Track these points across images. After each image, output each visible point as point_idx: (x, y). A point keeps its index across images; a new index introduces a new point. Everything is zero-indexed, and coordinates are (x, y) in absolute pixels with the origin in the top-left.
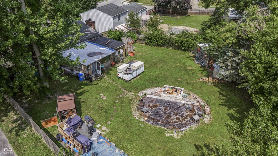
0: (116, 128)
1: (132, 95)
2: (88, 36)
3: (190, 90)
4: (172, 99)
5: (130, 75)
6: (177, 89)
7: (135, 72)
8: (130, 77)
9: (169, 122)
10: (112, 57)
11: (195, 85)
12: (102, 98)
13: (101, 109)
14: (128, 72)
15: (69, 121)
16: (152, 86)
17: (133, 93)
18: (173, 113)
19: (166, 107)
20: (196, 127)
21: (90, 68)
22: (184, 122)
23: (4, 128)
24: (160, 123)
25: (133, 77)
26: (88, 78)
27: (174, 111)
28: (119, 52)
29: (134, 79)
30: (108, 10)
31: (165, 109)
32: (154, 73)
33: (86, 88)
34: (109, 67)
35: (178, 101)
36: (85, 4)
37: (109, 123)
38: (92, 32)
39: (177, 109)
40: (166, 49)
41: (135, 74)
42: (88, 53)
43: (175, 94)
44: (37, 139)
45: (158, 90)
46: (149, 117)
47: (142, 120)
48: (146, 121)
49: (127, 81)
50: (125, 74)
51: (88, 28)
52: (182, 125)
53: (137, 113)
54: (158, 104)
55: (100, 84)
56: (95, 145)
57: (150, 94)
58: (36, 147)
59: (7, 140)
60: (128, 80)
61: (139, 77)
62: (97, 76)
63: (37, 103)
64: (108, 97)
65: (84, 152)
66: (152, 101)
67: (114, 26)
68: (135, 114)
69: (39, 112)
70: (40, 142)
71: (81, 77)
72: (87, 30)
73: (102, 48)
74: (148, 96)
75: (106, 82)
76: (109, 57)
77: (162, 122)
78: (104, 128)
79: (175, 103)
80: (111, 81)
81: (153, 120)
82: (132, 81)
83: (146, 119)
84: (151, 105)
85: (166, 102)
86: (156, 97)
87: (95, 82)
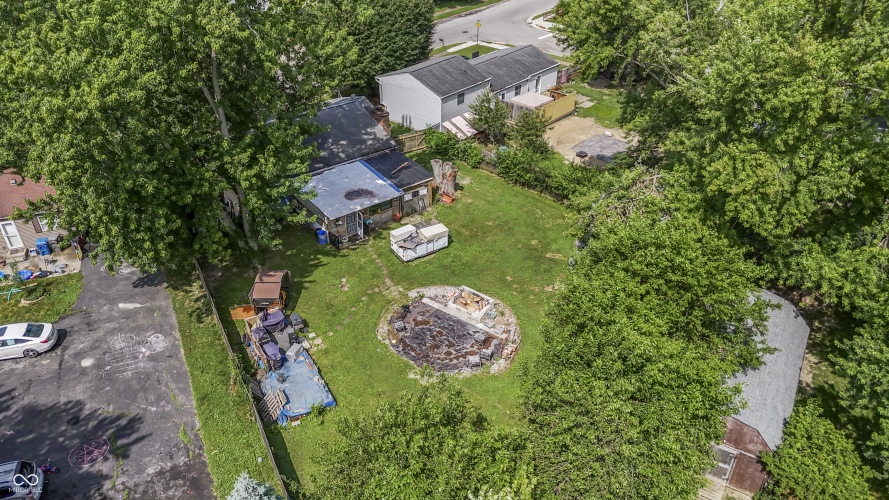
0: (338, 345)
1: (396, 293)
2: (366, 146)
3: (513, 307)
4: (463, 317)
5: (410, 251)
6: (482, 299)
7: (424, 246)
8: (409, 255)
9: (428, 356)
10: (395, 203)
11: (532, 297)
12: (342, 286)
13: (329, 306)
14: (407, 245)
15: (265, 318)
16: (445, 282)
17: (401, 289)
18: (447, 343)
19: (444, 328)
20: (469, 375)
21: (340, 223)
22: (455, 361)
23: (177, 305)
24: (413, 354)
25: (416, 256)
26: (335, 241)
27: (451, 339)
28: (416, 194)
29: (421, 260)
30: (438, 78)
31: (438, 332)
32: (470, 252)
33: (325, 260)
34: (388, 221)
35: (473, 323)
36: (391, 56)
37: (331, 334)
38: (378, 135)
39: (459, 337)
40: (537, 197)
41: (422, 250)
42: (349, 190)
43: (472, 308)
44: (215, 333)
45: (450, 291)
46: (401, 340)
47: (387, 342)
48: (393, 345)
49: (403, 262)
50: (401, 247)
51: (373, 126)
52: (449, 366)
53: (386, 328)
54: (432, 320)
55: (353, 257)
56: (290, 363)
57: (431, 298)
58: (211, 345)
59: (177, 325)
60: (405, 259)
61: (433, 256)
62: (354, 239)
63: (234, 273)
64: (352, 288)
65: (271, 369)
66: (426, 310)
67: (444, 119)
68: (380, 330)
69: (233, 290)
70: (219, 339)
71: (322, 237)
72: (369, 130)
73: (380, 182)
74: (425, 300)
75: (365, 256)
76: (389, 203)
77: (417, 354)
78: (318, 341)
79: (463, 324)
80: (375, 256)
81: (405, 345)
82: (415, 262)
83: (394, 342)
84: (420, 318)
85: (450, 318)
86: (436, 306)
87: (344, 252)
